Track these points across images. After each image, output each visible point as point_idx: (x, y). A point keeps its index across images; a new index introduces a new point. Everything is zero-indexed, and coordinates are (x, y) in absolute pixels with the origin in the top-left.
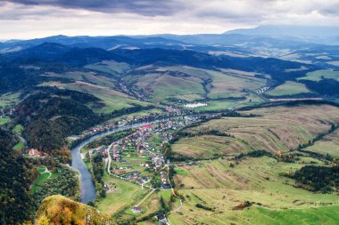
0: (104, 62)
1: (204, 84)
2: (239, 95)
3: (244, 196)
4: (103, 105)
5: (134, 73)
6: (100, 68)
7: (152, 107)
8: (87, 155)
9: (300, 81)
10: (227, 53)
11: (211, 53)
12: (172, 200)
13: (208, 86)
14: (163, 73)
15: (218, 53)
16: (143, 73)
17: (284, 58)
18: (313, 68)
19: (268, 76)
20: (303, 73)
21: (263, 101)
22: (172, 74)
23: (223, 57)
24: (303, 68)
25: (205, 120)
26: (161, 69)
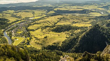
0: (7, 10)
1: (33, 13)
2: (41, 15)
3: (45, 35)
4: (10, 21)
5: (16, 13)
6: (7, 12)
7: (21, 20)
8: (8, 33)
9: (53, 11)
10: (37, 6)
11: (33, 6)
12: (30, 39)
13: (34, 14)
14: (23, 12)
15: (35, 6)
16: (18, 12)
17: (49, 6)
18: (55, 8)
19: (46, 10)
20: (53, 9)
21: (46, 16)
22: (25, 12)
23: (36, 7)
24: (53, 8)
25: (34, 21)
26: (22, 11)
